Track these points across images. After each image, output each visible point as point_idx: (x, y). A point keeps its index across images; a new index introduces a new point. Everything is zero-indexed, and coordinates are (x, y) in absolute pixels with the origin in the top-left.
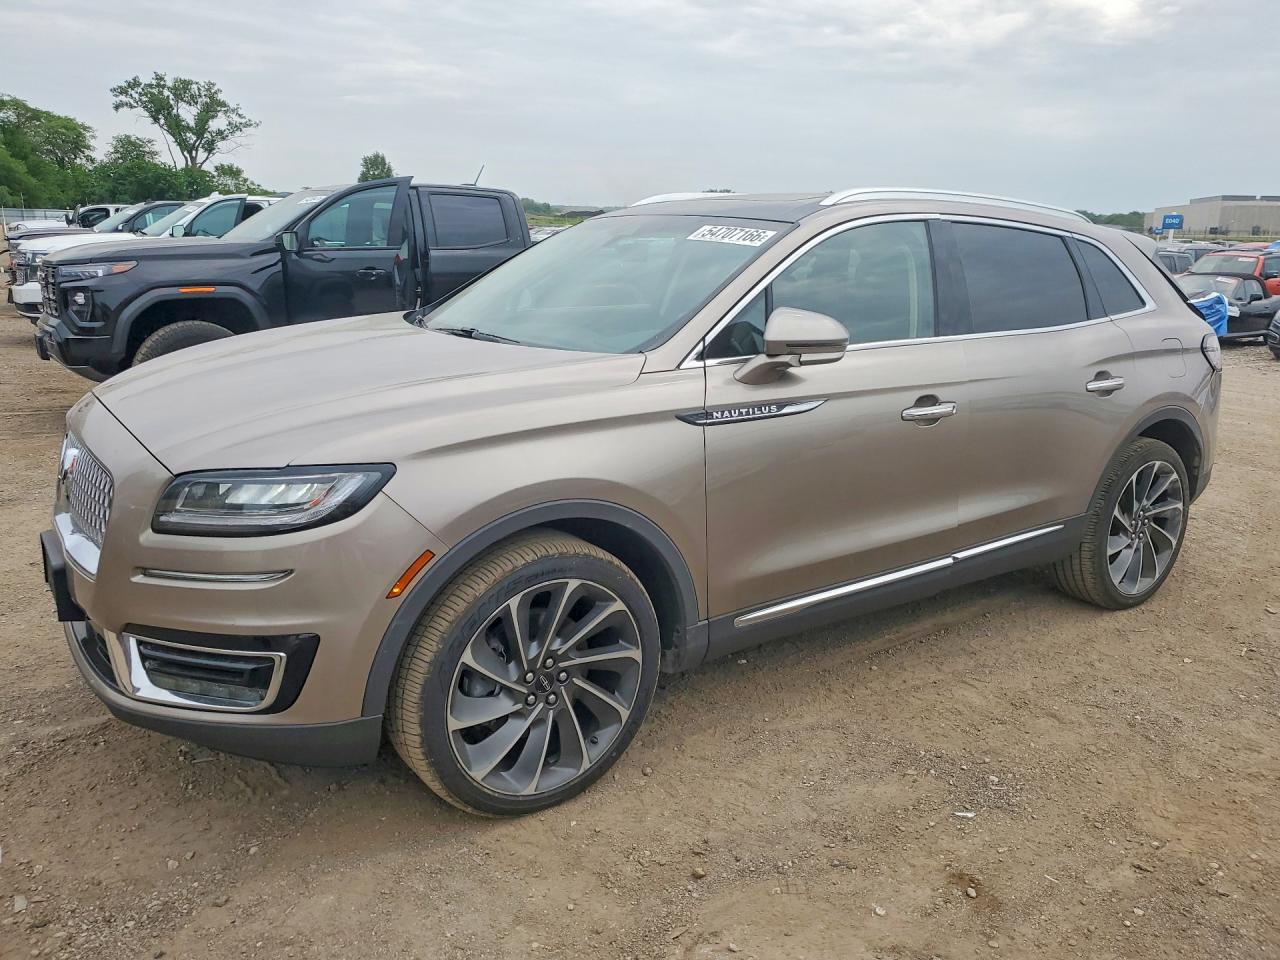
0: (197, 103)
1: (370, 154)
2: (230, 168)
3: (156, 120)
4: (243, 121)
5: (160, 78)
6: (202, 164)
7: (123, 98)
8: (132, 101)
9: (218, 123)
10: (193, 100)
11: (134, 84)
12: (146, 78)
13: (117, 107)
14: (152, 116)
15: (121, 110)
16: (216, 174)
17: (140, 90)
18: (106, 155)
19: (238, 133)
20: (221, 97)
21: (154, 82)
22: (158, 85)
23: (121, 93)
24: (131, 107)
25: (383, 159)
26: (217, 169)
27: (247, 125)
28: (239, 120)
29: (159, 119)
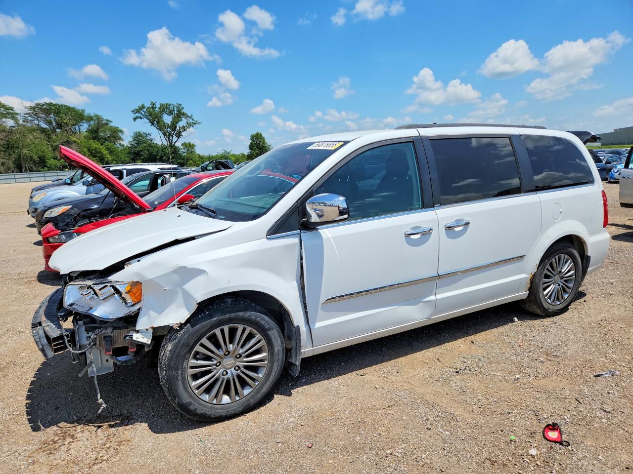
0: (172, 114)
1: (255, 133)
2: (189, 144)
3: (153, 124)
4: (194, 122)
5: (153, 104)
6: (175, 143)
7: (138, 115)
8: (141, 115)
9: (182, 123)
10: (171, 113)
11: (143, 107)
12: (148, 104)
13: (135, 119)
14: (150, 122)
15: (136, 120)
16: (182, 147)
17: (145, 110)
18: (129, 142)
19: (191, 128)
20: (184, 111)
21: (151, 106)
22: (153, 108)
23: (136, 112)
24: (141, 118)
25: (261, 135)
26: (183, 145)
27: (195, 123)
28: (192, 121)
29: (154, 123)
